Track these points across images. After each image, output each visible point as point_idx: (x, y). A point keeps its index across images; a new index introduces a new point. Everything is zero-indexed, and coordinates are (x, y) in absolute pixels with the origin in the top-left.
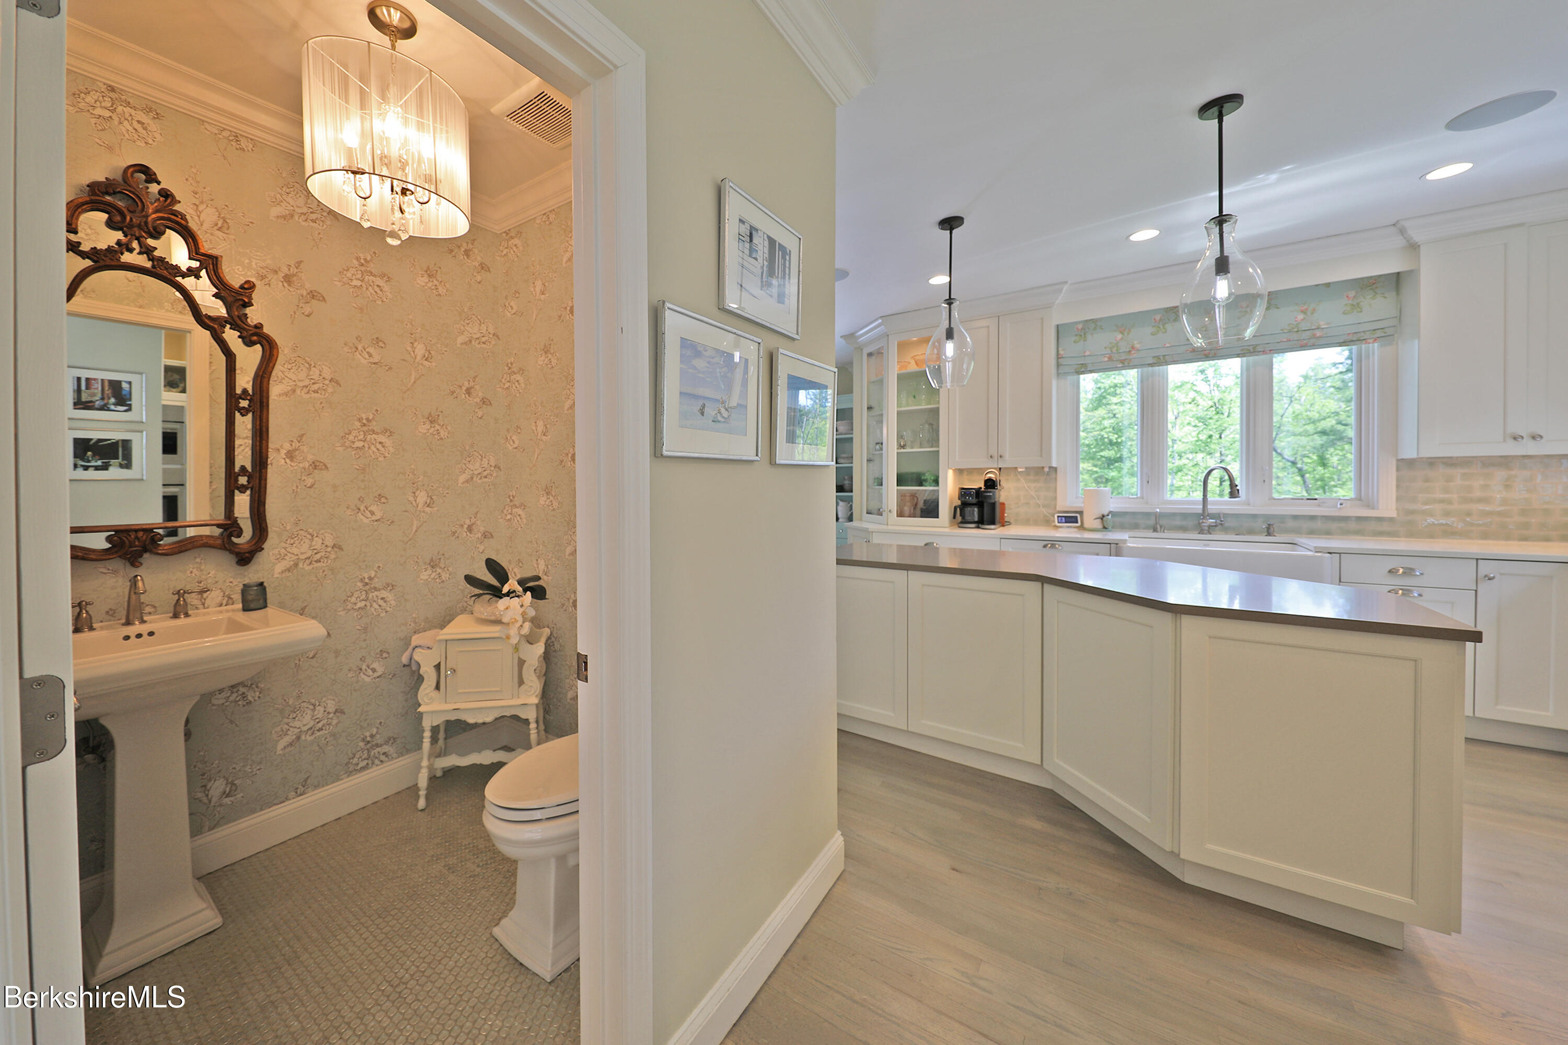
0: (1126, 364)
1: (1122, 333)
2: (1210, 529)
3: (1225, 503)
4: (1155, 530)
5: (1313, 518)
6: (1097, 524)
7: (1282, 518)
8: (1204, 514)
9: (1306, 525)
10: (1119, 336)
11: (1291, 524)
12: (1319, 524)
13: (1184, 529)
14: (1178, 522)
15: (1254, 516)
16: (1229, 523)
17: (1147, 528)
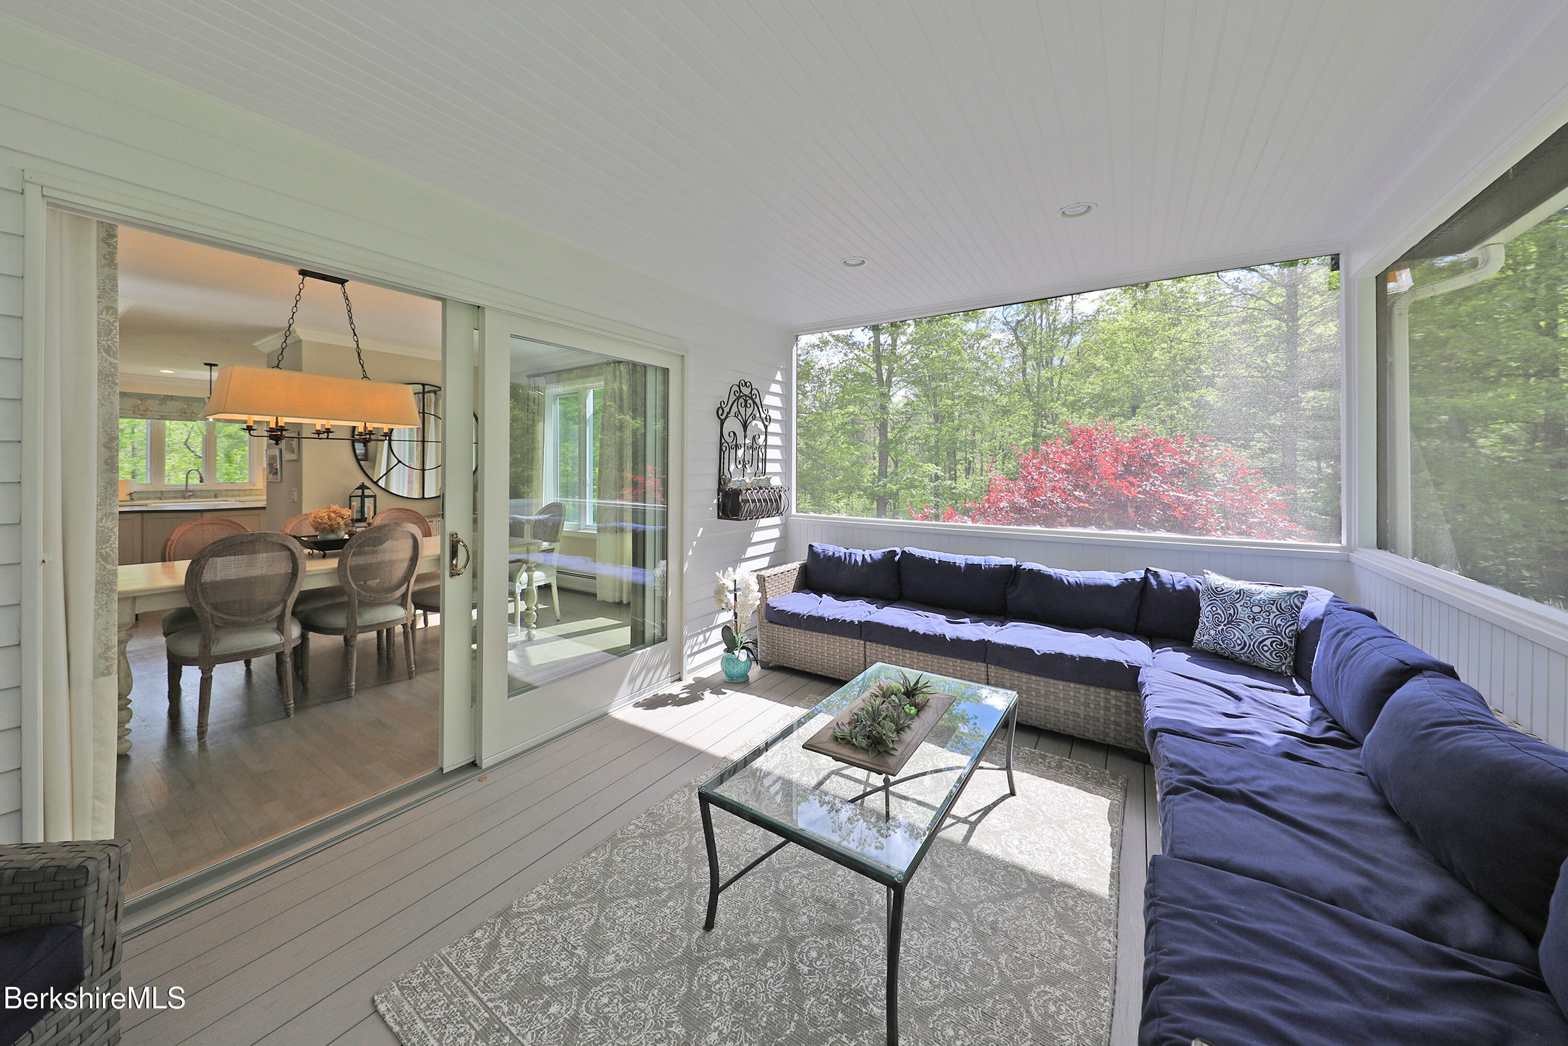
0: (143, 416)
1: (141, 400)
2: (189, 497)
3: (197, 485)
4: (161, 499)
5: (233, 490)
6: (128, 498)
7: (221, 491)
8: (187, 490)
9: (230, 493)
10: (140, 402)
11: (224, 493)
12: (235, 493)
13: (175, 498)
14: (172, 495)
15: (209, 491)
16: (198, 494)
17: (155, 498)
